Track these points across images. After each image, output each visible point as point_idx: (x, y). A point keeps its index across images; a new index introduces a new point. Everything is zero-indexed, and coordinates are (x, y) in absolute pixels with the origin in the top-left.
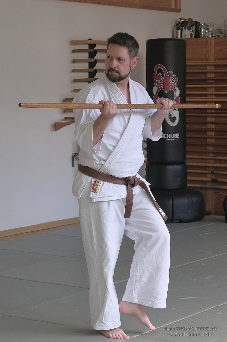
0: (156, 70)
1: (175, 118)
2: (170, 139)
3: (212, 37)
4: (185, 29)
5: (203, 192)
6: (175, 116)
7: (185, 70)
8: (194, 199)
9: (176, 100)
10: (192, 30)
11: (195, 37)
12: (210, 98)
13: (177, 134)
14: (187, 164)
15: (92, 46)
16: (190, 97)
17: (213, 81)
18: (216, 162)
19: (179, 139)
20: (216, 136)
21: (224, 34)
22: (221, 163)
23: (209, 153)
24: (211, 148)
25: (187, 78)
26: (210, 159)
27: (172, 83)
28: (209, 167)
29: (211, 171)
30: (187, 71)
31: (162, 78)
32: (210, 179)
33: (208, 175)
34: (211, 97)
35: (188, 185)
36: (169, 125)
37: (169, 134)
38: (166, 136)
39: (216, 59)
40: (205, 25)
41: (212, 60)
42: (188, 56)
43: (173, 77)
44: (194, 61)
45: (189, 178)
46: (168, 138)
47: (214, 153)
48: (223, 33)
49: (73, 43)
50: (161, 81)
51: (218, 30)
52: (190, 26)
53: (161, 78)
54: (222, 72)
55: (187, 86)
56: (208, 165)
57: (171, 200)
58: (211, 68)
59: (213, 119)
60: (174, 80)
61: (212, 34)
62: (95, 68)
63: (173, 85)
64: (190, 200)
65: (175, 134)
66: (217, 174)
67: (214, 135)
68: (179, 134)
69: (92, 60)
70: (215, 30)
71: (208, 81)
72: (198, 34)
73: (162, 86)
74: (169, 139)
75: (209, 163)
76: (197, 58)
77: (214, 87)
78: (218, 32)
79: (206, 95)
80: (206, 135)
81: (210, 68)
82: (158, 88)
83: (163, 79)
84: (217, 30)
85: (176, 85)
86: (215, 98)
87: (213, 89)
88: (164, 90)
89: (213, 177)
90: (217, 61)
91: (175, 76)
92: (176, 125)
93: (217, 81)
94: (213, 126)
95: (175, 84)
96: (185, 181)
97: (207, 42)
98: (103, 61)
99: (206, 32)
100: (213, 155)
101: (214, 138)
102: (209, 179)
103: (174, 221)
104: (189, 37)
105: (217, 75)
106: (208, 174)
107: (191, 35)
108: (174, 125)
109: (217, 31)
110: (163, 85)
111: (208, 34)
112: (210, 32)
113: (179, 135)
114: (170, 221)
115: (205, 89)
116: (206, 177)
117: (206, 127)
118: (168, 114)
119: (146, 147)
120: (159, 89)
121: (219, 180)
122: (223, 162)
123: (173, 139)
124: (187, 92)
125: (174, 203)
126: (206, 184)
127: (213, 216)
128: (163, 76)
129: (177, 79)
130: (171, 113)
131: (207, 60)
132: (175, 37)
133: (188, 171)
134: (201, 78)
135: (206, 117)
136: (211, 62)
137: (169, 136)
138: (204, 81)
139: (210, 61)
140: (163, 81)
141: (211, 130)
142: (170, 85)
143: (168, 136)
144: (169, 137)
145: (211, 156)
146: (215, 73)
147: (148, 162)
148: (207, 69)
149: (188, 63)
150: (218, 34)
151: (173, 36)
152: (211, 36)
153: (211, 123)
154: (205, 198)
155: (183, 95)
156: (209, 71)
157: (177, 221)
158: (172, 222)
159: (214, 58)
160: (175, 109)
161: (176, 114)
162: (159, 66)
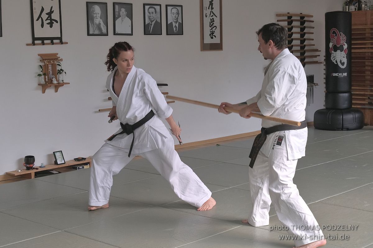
0: (331, 32)
1: (344, 63)
4: (351, 5)
5: (363, 111)
8: (357, 115)
9: (345, 51)
10: (356, 6)
11: (358, 10)
13: (345, 73)
14: (352, 93)
15: (290, 17)
17: (370, 39)
18: (372, 91)
19: (347, 76)
20: (371, 75)
23: (367, 85)
24: (368, 82)
25: (352, 37)
26: (367, 89)
28: (367, 95)
29: (368, 97)
30: (352, 32)
32: (367, 103)
33: (366, 100)
34: (368, 49)
35: (353, 106)
36: (340, 68)
38: (338, 75)
40: (365, 3)
42: (353, 22)
43: (343, 36)
44: (357, 26)
45: (353, 102)
46: (340, 76)
47: (370, 85)
49: (278, 15)
50: (335, 39)
52: (355, 3)
55: (352, 42)
56: (366, 93)
57: (342, 115)
60: (343, 38)
61: (369, 9)
62: (292, 31)
63: (343, 41)
64: (354, 116)
69: (290, 26)
70: (372, 5)
71: (366, 39)
72: (360, 8)
73: (335, 42)
75: (367, 92)
76: (359, 24)
79: (365, 48)
80: (365, 73)
81: (368, 30)
86: (371, 49)
87: (370, 44)
88: (337, 45)
89: (370, 101)
92: (345, 67)
94: (369, 68)
96: (351, 103)
97: (366, 14)
98: (297, 27)
99: (366, 7)
103: (344, 130)
104: (354, 10)
107: (355, 9)
112: (368, 7)
113: (347, 74)
114: (341, 129)
115: (365, 44)
116: (365, 101)
117: (365, 69)
120: (334, 44)
123: (343, 77)
124: (352, 46)
125: (344, 117)
126: (365, 106)
127: (369, 127)
128: (336, 36)
129: (345, 37)
130: (342, 60)
131: (366, 25)
132: (345, 11)
133: (353, 97)
134: (362, 37)
135: (365, 62)
137: (340, 74)
138: (364, 39)
139: (368, 26)
141: (368, 71)
142: (341, 41)
146: (371, 33)
148: (366, 31)
149: (353, 27)
151: (343, 10)
153: (367, 66)
154: (364, 115)
155: (350, 48)
156: (368, 32)
157: (346, 129)
158: (342, 130)
159: (371, 23)
160: (344, 57)
161: (345, 60)
162: (334, 29)
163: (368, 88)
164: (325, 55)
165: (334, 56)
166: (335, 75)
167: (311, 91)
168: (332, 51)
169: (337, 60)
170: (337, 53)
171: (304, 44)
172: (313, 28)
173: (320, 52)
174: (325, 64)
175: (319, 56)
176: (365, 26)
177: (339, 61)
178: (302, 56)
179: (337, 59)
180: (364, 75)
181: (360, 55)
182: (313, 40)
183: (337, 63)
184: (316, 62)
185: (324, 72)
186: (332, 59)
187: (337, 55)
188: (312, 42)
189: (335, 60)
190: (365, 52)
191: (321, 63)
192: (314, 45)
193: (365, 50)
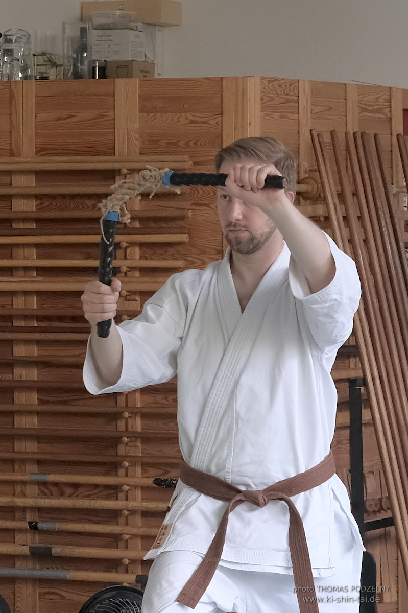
3: (25, 77)
5: (2, 591)
12: (23, 280)
17: (34, 226)
18: (46, 491)
20: (43, 407)
21: (62, 69)
22: (62, 494)
23: (23, 461)
24: (29, 447)
26: (24, 483)
28: (24, 509)
29: (30, 523)
32: (26, 550)
33: (18, 537)
34: (24, 277)
39: (42, 151)
41: (28, 157)
47: (39, 462)
48: (62, 65)
51: (43, 54)
54: (63, 196)
56: (20, 502)
58: (27, 183)
59: (34, 351)
61: (24, 69)
66: (49, 532)
67: (39, 404)
70: (34, 55)
71: (14, 226)
75: (23, 495)
77: (37, 245)
78: (43, 62)
79: (9, 271)
80: (12, 402)
81: (23, 183)
84: (40, 55)
86: (40, 279)
87: (34, 251)
89: (36, 541)
90: (45, 158)
93: (44, 223)
94: (33, 374)
97: (12, 97)
99: (5, 60)
100: (35, 468)
101: (38, 413)
102: (24, 547)
105: (47, 203)
106: (21, 530)
109: (40, 60)
111: (12, 68)
112: (15, 62)
115: (7, 250)
116: (13, 541)
117: (9, 377)
121: (57, 550)
122: (68, 491)
126: (14, 566)
131: (12, 154)
135: (10, 342)
136: (27, 163)
138: (4, 224)
139: (23, 160)
141: (28, 387)
145: (30, 473)
146: (37, 197)
148: (14, 184)
150: (43, 69)
152: (20, 75)
153: (27, 363)
154: (11, 608)
156: (21, 191)
159: (36, 148)
163: (27, 477)
176: (10, 159)
180: (9, 407)
190: (13, 293)
193: (11, 279)
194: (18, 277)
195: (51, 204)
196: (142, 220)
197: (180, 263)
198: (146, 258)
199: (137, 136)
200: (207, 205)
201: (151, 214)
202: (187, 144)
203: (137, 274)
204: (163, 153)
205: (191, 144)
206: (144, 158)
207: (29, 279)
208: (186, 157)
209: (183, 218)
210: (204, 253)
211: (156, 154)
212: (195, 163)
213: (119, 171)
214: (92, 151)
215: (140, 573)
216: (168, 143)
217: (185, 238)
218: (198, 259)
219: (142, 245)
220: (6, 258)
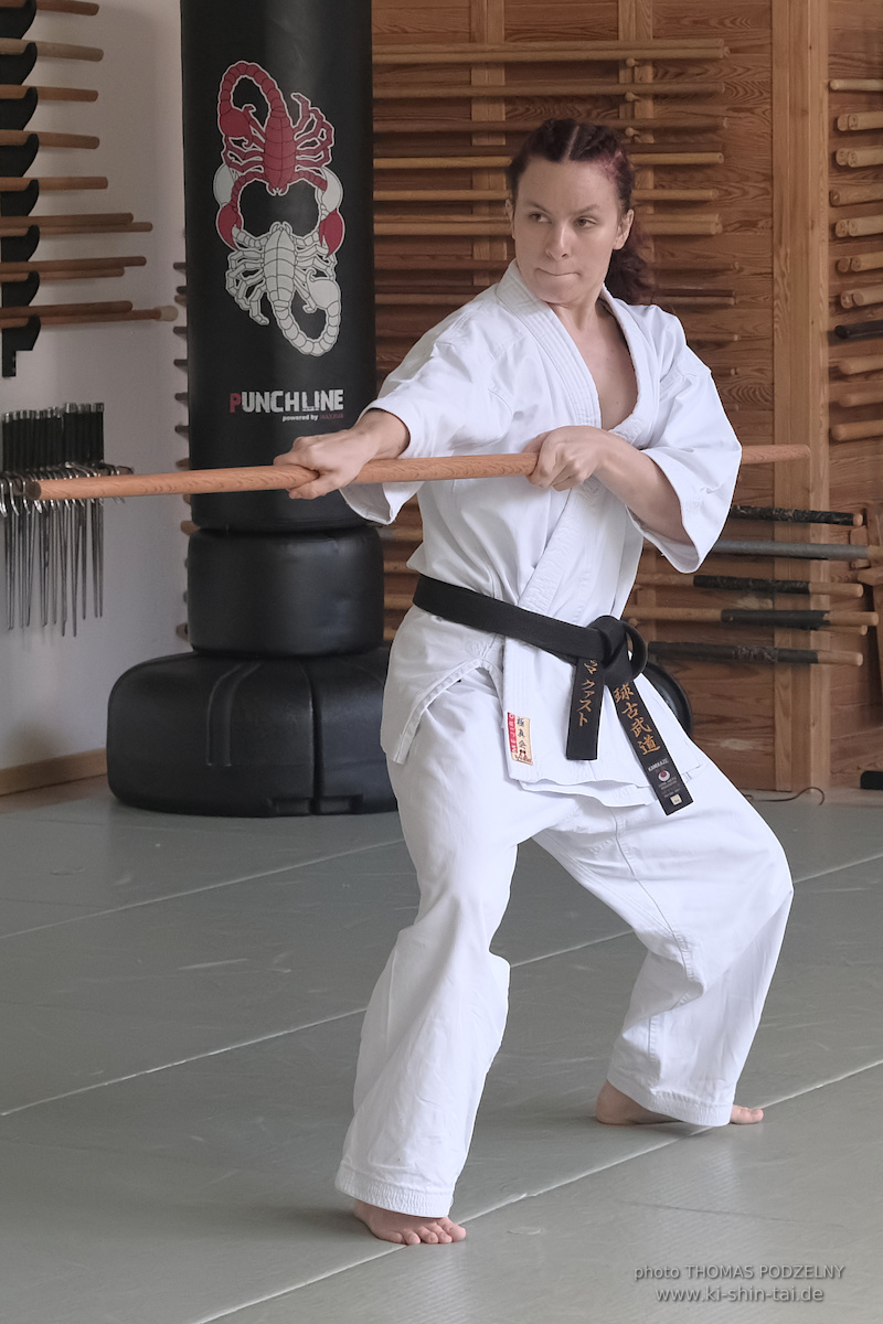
0: (227, 89)
1: (320, 316)
2: (297, 418)
6: (323, 305)
7: (367, 87)
9: (327, 231)
12: (488, 219)
13: (331, 392)
14: (384, 534)
16: (392, 217)
17: (502, 142)
19: (342, 416)
25: (377, 127)
27: (304, 152)
31: (256, 126)
34: (491, 214)
36: (295, 351)
37: (296, 394)
38: (280, 401)
39: (513, 34)
41: (494, 42)
43: (313, 121)
44: (410, 48)
46: (292, 413)
50: (253, 139)
53: (252, 129)
54: (545, 99)
57: (311, 703)
58: (492, 80)
60: (314, 135)
63: (310, 158)
65: (323, 392)
68: (341, 392)
71: (475, 142)
73: (257, 163)
74: (293, 418)
76: (424, 32)
79: (467, 206)
81: (487, 80)
82: (240, 174)
83: (264, 129)
85: (326, 158)
88: (267, 184)
90: (519, 44)
91: (320, 118)
92: (328, 347)
93: (517, 138)
95: (322, 153)
96: (373, 614)
103: (325, 807)
105: (521, 109)
108: (318, 351)
110: (261, 159)
113: (341, 399)
114: (307, 811)
115: (467, 176)
118: (288, 297)
119: (187, 456)
120: (245, 178)
123: (315, 418)
124: (378, 195)
125: (325, 717)
128: (261, 115)
129: (329, 130)
130: (304, 295)
131: (470, 42)
134: (443, 127)
136: (492, 51)
138: (460, 140)
139: (488, 47)
140: (264, 141)
142: (297, 157)
143: (292, 402)
144: (297, 409)
146: (508, 100)
147: (196, 528)
148: (474, 83)
149: (381, 54)
155: (358, 206)
156: (484, 92)
157: (345, 806)
158: (315, 810)
159: (506, 30)
160: (320, 274)
161: (326, 296)
162: (241, 71)
164: (184, 260)
165: (251, 267)
166: (254, 402)
167: (81, 522)
168: (235, 231)
169: (272, 297)
170: (271, 244)
171: (31, 173)
172: (95, 55)
173: (146, 233)
174: (182, 321)
175: (141, 261)
176: (468, 46)
177: (289, 305)
178: (21, 265)
179: (271, 285)
181: (433, 257)
182: (91, 143)
183: (273, 319)
184: (117, 312)
185: (181, 382)
186: (235, 287)
187: (270, 256)
188: (84, 163)
189: (257, 295)
190: (472, 239)
191: (155, 315)
192: (101, 183)
193: (470, 219)
194: (479, 215)
195: (528, 110)
196: (657, 132)
197: (710, 194)
198: (663, 187)
199: (650, 12)
200: (750, 110)
201: (670, 124)
202: (721, 23)
203: (650, 210)
204: (690, 36)
205: (727, 22)
206: (659, 43)
207: (498, 218)
208: (721, 42)
209: (714, 129)
210: (747, 179)
211: (676, 37)
212: (733, 51)
213: (624, 61)
214: (587, 33)
215: (654, 639)
216: (695, 22)
217: (717, 157)
218: (738, 188)
219: (657, 168)
220: (465, 188)
